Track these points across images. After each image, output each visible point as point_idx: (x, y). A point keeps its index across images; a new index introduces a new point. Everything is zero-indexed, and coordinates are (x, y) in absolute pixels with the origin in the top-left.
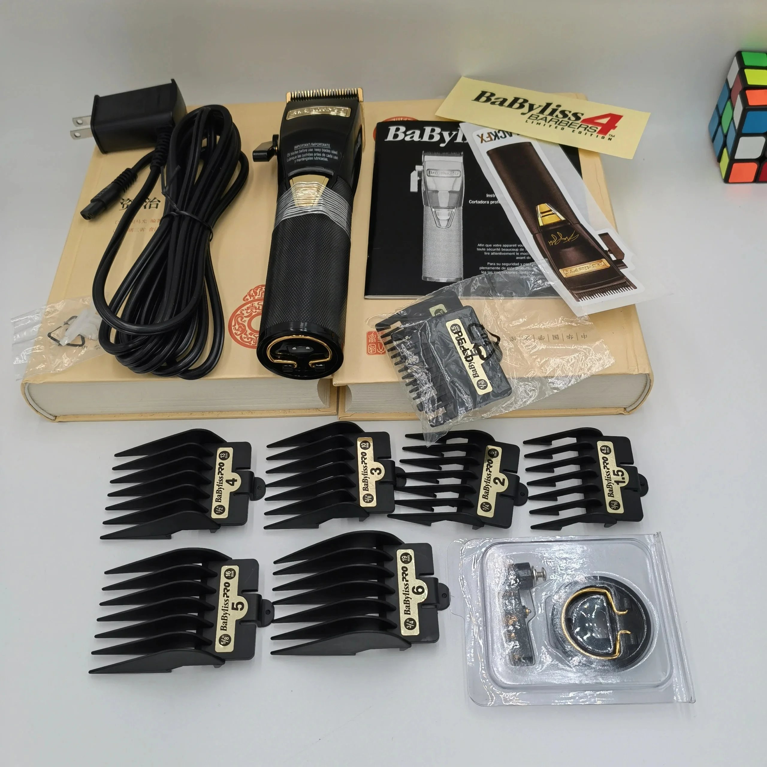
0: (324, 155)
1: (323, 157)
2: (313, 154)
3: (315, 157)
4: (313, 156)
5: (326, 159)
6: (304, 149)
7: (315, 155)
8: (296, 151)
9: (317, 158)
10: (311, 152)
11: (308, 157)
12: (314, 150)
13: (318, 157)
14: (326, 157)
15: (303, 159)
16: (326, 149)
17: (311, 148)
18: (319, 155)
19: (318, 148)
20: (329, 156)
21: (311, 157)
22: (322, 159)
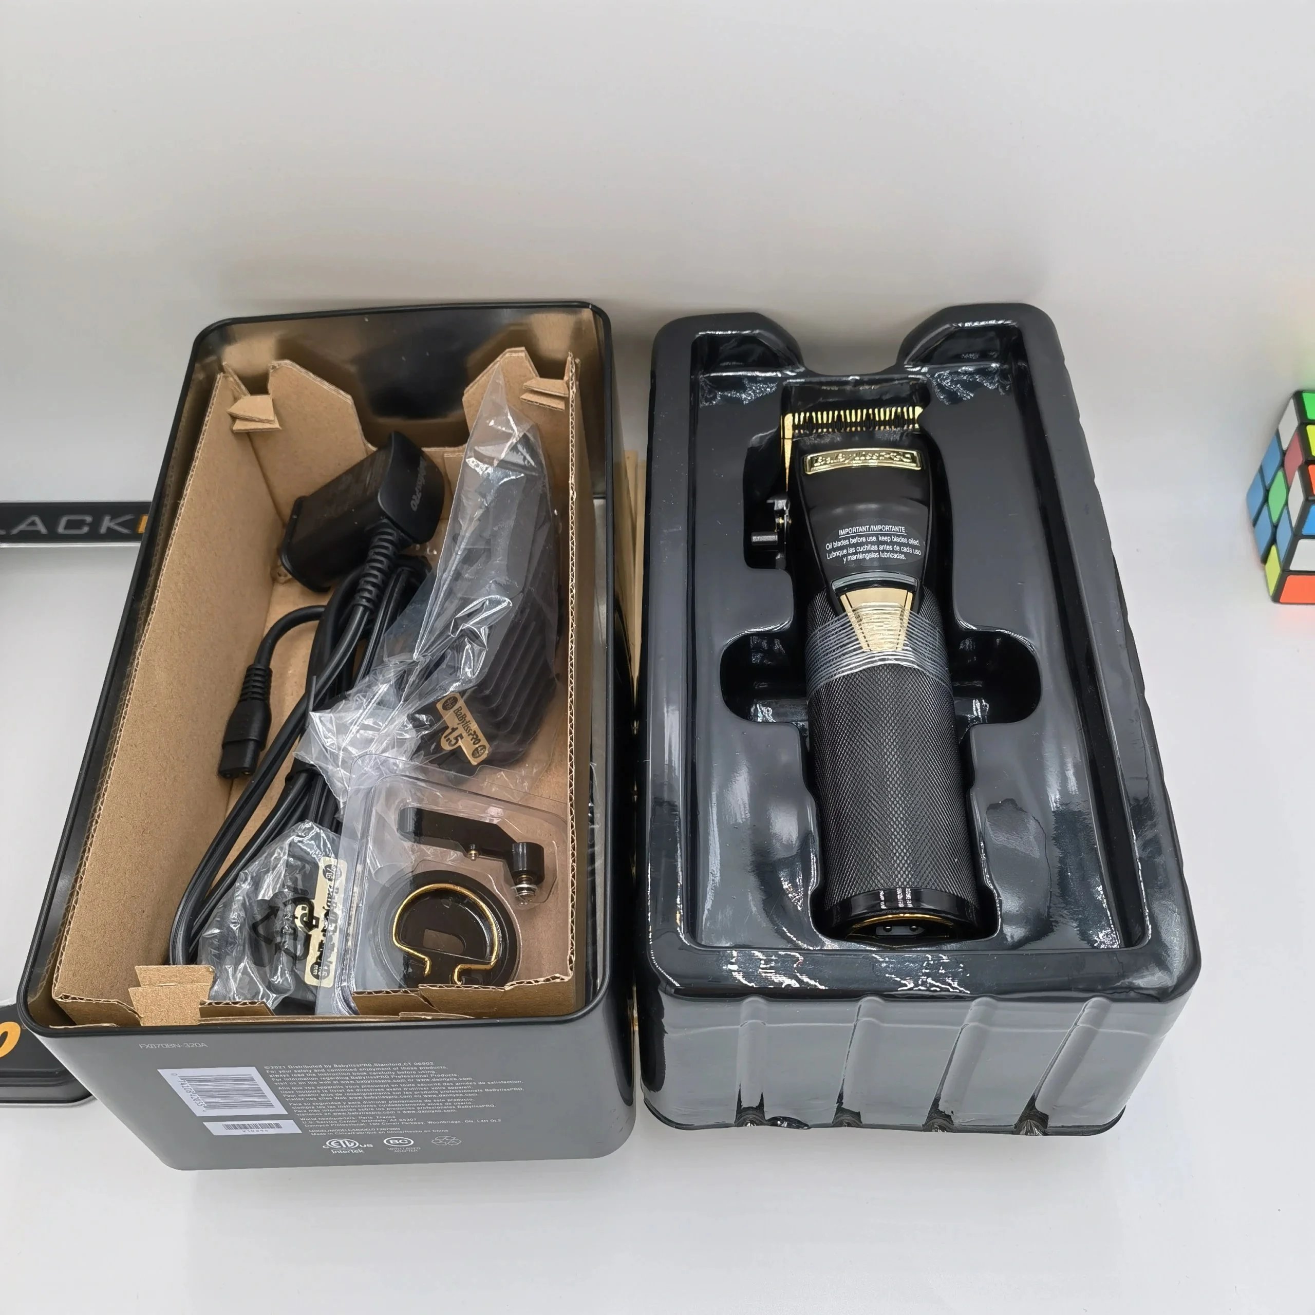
0: (897, 548)
1: (896, 552)
2: (878, 547)
3: (883, 551)
4: (878, 551)
5: (902, 557)
6: (860, 536)
7: (881, 548)
8: (844, 539)
9: (885, 555)
10: (872, 543)
11: (869, 552)
12: (877, 538)
13: (887, 551)
14: (901, 552)
15: (861, 556)
16: (899, 536)
17: (872, 535)
18: (889, 548)
19: (885, 535)
20: (905, 550)
21: (875, 551)
22: (895, 556)
